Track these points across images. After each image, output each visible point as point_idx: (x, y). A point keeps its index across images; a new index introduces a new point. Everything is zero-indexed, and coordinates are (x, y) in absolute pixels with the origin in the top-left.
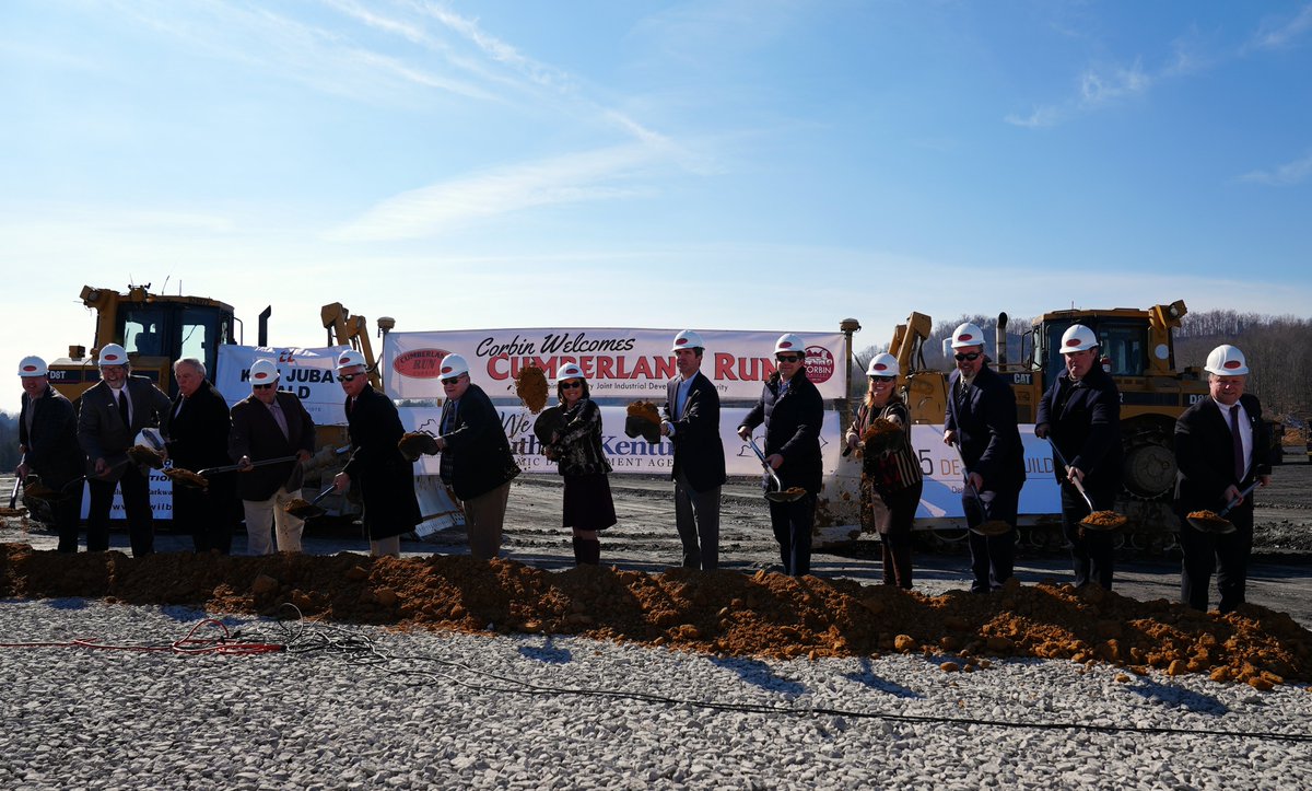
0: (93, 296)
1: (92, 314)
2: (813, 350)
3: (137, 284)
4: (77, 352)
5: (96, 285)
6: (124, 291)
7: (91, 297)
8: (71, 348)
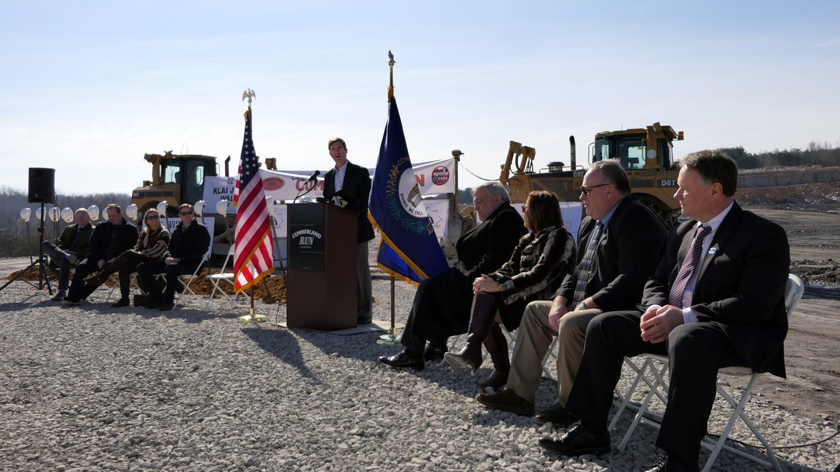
0: (149, 158)
1: (151, 165)
2: (439, 169)
3: (167, 151)
4: (146, 183)
5: (151, 153)
6: (164, 154)
7: (150, 158)
8: (144, 182)
